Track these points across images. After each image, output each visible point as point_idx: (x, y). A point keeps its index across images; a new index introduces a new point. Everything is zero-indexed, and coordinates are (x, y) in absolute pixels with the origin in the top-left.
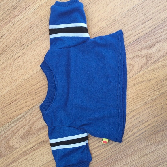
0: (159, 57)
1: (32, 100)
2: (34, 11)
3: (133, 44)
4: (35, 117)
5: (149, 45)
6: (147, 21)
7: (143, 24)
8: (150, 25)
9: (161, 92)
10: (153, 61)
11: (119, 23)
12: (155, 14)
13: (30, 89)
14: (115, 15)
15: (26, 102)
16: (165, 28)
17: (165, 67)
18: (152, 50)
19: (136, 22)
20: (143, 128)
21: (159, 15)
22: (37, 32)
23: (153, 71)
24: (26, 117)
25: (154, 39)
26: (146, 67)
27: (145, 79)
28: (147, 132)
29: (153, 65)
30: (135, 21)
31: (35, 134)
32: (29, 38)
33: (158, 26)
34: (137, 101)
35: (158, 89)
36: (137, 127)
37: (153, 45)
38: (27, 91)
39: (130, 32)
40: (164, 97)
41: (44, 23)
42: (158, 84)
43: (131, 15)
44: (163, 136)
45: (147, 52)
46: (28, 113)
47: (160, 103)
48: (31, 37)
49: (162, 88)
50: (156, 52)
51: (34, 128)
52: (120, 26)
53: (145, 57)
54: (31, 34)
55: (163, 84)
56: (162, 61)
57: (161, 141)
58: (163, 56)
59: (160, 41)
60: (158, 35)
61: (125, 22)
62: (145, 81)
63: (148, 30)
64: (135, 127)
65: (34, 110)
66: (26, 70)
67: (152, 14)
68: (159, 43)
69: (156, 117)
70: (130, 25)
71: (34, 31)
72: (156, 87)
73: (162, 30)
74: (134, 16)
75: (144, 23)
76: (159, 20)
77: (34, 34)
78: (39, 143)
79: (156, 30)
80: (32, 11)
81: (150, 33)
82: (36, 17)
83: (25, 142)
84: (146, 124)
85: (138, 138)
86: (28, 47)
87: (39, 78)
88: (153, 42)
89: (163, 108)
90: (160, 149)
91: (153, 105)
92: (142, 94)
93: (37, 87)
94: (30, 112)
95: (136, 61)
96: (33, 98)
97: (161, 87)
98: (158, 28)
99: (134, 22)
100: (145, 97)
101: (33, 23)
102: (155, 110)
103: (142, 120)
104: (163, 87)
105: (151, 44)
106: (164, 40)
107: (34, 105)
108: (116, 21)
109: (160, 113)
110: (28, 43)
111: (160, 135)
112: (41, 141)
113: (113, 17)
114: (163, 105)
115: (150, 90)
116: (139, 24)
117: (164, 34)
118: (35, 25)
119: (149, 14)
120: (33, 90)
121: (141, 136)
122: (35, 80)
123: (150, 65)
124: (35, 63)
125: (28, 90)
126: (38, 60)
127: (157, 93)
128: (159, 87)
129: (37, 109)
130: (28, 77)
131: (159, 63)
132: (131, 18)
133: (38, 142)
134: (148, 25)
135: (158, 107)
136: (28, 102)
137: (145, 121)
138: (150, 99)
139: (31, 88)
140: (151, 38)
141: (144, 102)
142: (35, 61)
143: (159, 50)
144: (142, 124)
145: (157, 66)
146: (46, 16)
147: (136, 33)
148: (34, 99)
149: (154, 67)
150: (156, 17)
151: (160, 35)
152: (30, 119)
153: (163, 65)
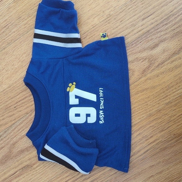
0: (163, 59)
1: (11, 116)
2: (9, 5)
3: (132, 45)
4: (15, 137)
5: (152, 45)
6: (148, 16)
7: (143, 19)
8: (153, 21)
9: (167, 101)
10: (156, 64)
11: (115, 19)
12: (157, 7)
13: (7, 103)
14: (110, 10)
15: (3, 119)
16: (170, 25)
17: (172, 71)
18: (156, 51)
19: (136, 17)
20: (148, 145)
21: (163, 9)
22: (14, 32)
23: (158, 76)
24: (4, 137)
25: (157, 38)
26: (149, 71)
27: (149, 87)
28: (152, 149)
29: (157, 69)
30: (134, 16)
31: (17, 157)
32: (4, 39)
33: (162, 22)
34: (140, 113)
35: (164, 98)
36: (141, 143)
37: (156, 46)
38: (4, 105)
39: (128, 30)
40: (171, 107)
41: (23, 21)
42: (164, 92)
43: (129, 9)
44: (172, 153)
45: (149, 54)
46: (7, 133)
47: (166, 114)
48: (6, 39)
49: (169, 97)
50: (161, 53)
51: (15, 151)
52: (116, 23)
53: (147, 60)
54: (6, 34)
55: (169, 92)
56: (168, 64)
57: (170, 159)
58: (168, 57)
59: (164, 40)
60: (162, 33)
61: (122, 18)
62: (148, 88)
63: (149, 27)
64: (137, 145)
65: (13, 128)
66: (1, 80)
67: (154, 8)
68: (163, 42)
69: (163, 131)
70: (128, 22)
71: (11, 31)
72: (161, 96)
73: (166, 27)
74: (133, 11)
75: (145, 18)
76: (163, 14)
77: (10, 35)
78: (22, 169)
79: (159, 27)
80: (6, 6)
81: (153, 30)
82: (12, 13)
83: (4, 168)
84: (151, 140)
85: (142, 157)
86: (4, 51)
87: (19, 89)
88: (156, 41)
89: (171, 120)
90: (168, 169)
91: (159, 116)
92: (144, 104)
93: (16, 100)
94: (10, 131)
95: (137, 65)
96: (12, 113)
97: (167, 95)
98: (162, 25)
99: (132, 17)
100: (149, 107)
101: (8, 20)
102: (161, 123)
103: (146, 136)
104: (170, 95)
105: (153, 44)
106: (169, 39)
107: (13, 122)
108: (111, 17)
109: (167, 127)
110: (4, 45)
111: (168, 153)
112: (24, 166)
113: (107, 12)
114: (171, 117)
115: (154, 99)
116: (139, 19)
117: (169, 31)
118: (11, 24)
119: (151, 7)
120: (12, 104)
121: (145, 155)
122: (14, 91)
123: (153, 69)
124: (13, 70)
125: (6, 104)
126: (16, 66)
127: (162, 103)
128: (165, 96)
129: (18, 127)
130: (5, 88)
131: (164, 66)
132: (129, 12)
133: (20, 167)
134: (149, 21)
135: (164, 120)
136: (6, 119)
137: (149, 137)
138: (155, 110)
139: (9, 102)
140: (153, 37)
141: (148, 113)
142: (12, 67)
143: (164, 51)
144: (146, 140)
145: (162, 70)
146: (24, 12)
147: (135, 31)
148: (13, 115)
149: (159, 71)
150: (159, 11)
151: (164, 32)
152: (9, 139)
153: (169, 69)
